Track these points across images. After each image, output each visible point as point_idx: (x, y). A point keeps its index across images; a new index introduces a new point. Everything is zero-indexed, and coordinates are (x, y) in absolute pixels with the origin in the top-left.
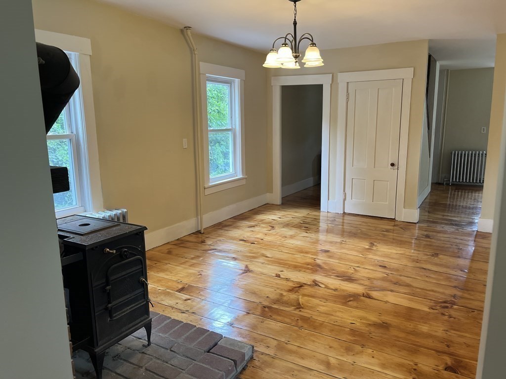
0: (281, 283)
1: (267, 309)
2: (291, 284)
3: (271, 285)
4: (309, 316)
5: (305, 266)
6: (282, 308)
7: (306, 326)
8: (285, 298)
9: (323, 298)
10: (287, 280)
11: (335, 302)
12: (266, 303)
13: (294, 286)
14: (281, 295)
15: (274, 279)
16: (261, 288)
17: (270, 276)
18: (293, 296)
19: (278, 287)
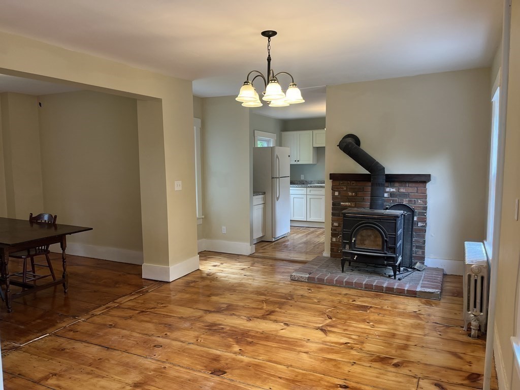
0: (281, 318)
1: (289, 298)
2: (272, 317)
3: (291, 315)
4: (260, 296)
5: (255, 341)
6: (279, 299)
7: (263, 291)
8: (277, 306)
9: (246, 308)
10: (276, 321)
11: (237, 306)
12: (292, 302)
13: (269, 316)
14: (280, 308)
15: (289, 321)
16: (298, 313)
17: (294, 324)
18: (271, 308)
19: (284, 315)
